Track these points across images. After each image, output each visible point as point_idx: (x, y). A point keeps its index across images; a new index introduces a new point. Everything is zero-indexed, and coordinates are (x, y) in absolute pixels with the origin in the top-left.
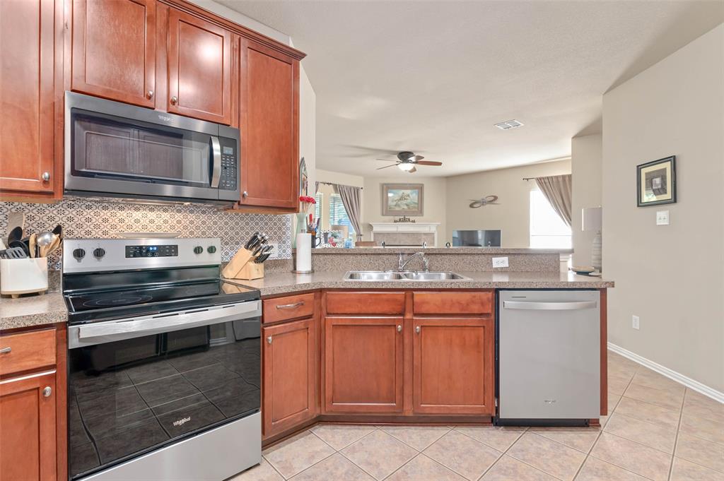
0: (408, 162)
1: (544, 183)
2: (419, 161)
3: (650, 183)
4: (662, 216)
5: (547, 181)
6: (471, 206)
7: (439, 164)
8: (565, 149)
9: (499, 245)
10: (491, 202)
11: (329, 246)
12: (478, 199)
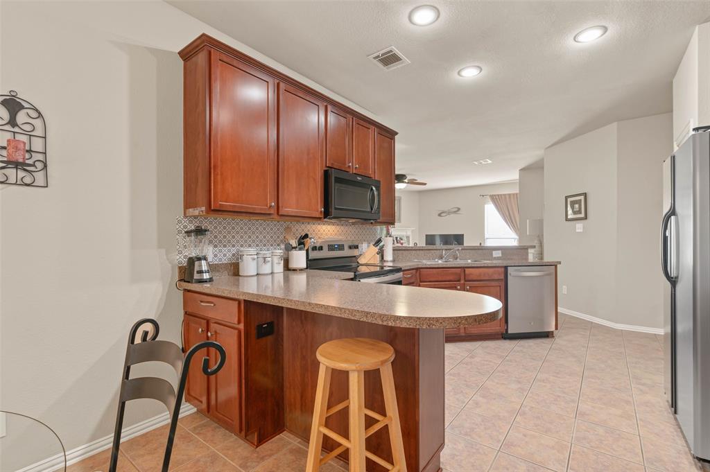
0: (403, 182)
1: (496, 199)
2: (412, 182)
3: (573, 208)
4: (579, 227)
5: (497, 197)
6: (440, 215)
7: (425, 184)
8: (515, 176)
9: (463, 244)
10: (455, 212)
11: (399, 245)
12: (446, 210)
